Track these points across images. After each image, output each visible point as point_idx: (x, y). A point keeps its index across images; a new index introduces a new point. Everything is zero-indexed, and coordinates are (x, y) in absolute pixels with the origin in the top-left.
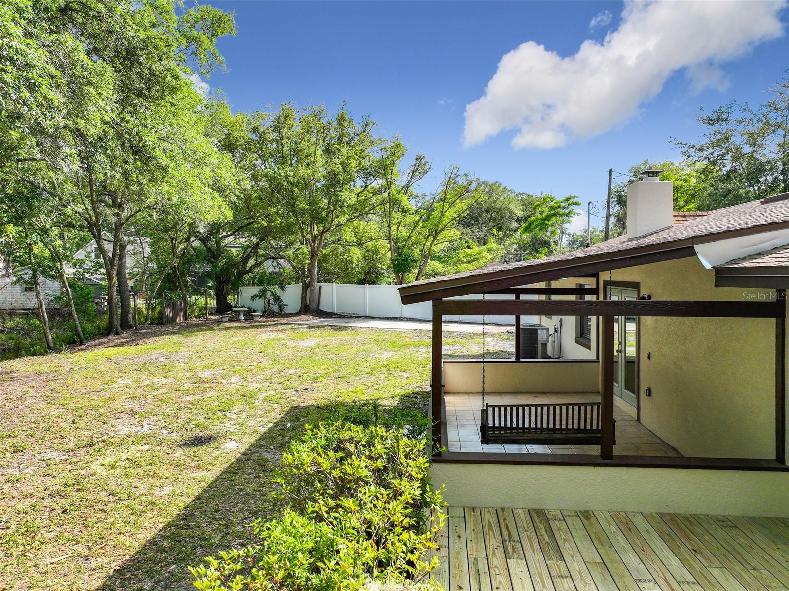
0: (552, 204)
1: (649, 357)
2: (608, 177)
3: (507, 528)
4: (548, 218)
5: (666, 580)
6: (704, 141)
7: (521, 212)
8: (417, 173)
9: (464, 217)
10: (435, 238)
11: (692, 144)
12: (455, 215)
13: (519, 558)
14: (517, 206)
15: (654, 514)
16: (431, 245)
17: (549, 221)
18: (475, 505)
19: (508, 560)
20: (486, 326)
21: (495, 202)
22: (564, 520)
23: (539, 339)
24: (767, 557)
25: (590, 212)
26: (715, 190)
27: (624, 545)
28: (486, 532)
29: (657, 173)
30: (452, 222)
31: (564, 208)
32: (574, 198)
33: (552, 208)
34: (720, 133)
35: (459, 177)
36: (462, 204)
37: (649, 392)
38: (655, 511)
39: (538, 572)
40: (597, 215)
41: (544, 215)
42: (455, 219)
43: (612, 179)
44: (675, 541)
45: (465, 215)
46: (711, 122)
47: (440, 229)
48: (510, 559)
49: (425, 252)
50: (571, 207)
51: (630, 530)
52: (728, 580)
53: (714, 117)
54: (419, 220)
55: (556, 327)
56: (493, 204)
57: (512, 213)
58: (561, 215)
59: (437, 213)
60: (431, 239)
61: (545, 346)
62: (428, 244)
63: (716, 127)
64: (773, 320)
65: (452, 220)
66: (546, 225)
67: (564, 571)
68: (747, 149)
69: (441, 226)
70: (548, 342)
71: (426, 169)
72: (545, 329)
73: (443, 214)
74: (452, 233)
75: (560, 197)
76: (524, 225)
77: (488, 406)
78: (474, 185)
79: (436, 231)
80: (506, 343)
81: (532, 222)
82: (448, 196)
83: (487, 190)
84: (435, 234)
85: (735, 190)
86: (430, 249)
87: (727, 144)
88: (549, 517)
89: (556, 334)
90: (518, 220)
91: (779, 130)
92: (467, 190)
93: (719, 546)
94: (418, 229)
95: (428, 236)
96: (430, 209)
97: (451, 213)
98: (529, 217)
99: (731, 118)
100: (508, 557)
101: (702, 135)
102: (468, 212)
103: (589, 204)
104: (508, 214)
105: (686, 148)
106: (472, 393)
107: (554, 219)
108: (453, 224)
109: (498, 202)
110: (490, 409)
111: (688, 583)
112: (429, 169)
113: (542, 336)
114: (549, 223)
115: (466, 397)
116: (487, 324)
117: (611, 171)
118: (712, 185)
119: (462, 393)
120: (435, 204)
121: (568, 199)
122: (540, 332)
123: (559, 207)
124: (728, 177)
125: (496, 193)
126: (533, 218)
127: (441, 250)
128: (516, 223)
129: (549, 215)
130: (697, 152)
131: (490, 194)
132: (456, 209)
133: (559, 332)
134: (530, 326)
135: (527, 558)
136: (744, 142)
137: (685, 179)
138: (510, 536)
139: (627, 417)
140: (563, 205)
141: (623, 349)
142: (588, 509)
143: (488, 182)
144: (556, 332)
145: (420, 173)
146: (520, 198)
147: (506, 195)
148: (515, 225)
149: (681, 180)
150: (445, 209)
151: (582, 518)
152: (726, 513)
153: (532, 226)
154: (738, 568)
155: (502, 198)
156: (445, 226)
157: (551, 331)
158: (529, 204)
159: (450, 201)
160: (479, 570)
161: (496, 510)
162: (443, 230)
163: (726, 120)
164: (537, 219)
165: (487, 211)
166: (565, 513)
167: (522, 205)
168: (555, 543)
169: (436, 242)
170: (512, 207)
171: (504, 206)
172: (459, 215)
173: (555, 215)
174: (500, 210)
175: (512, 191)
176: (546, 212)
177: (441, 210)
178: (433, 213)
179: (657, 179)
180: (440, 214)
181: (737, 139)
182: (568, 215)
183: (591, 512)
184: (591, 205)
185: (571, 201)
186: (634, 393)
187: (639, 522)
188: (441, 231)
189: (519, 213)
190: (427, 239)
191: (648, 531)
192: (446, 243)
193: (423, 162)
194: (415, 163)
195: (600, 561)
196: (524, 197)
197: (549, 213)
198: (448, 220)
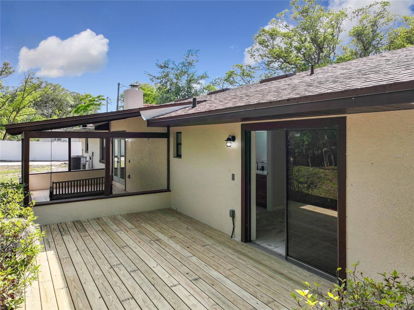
0: (91, 99)
1: (129, 162)
2: (117, 87)
3: (63, 228)
4: (88, 106)
5: (126, 229)
6: (159, 75)
7: (73, 102)
8: (4, 73)
9: (38, 101)
10: (17, 113)
11: (154, 76)
12: (32, 100)
13: (68, 235)
14: (71, 99)
15: (125, 214)
16: (15, 116)
17: (89, 107)
18: (47, 224)
19: (63, 237)
20: (52, 162)
21: (57, 95)
22: (88, 222)
23: (82, 162)
24: (160, 218)
25: (108, 102)
26: (162, 96)
27: (112, 224)
28: (52, 231)
29: (137, 86)
30: (29, 104)
31: (97, 101)
32: (102, 96)
33: (90, 101)
34: (165, 72)
35: (34, 79)
36: (37, 94)
37: (129, 177)
38: (125, 213)
39: (76, 237)
40: (111, 103)
41: (86, 105)
42: (31, 102)
43: (120, 88)
44: (131, 220)
45: (38, 100)
46: (161, 67)
47: (21, 107)
48: (63, 236)
49: (10, 121)
50: (100, 101)
51: (115, 220)
52: (146, 225)
53: (163, 65)
54: (6, 101)
55: (90, 156)
56: (56, 97)
57: (68, 102)
58: (95, 105)
59: (19, 98)
60: (15, 113)
61: (84, 166)
62: (13, 116)
63: (163, 70)
64: (166, 139)
65: (29, 102)
66: (87, 109)
67: (88, 235)
68: (175, 81)
69: (22, 106)
70: (86, 164)
71: (11, 71)
72: (85, 157)
73: (23, 99)
74: (30, 110)
75: (95, 95)
76: (74, 109)
77: (53, 183)
78: (44, 85)
79: (19, 108)
80: (64, 168)
81: (79, 108)
82: (27, 89)
83: (52, 88)
84: (18, 110)
85: (170, 97)
86: (14, 119)
87: (168, 78)
88: (82, 222)
89: (90, 160)
90: (71, 106)
91: (186, 74)
92: (39, 86)
93: (146, 218)
94: (5, 107)
95: (13, 111)
96: (14, 96)
97: (29, 98)
98: (78, 105)
99: (169, 67)
100: (62, 235)
101: (158, 72)
102: (40, 99)
103: (107, 98)
104: (65, 103)
105: (152, 77)
106: (44, 189)
107: (92, 107)
108: (30, 105)
109: (60, 95)
110: (55, 185)
111: (133, 229)
112: (14, 71)
113: (83, 161)
114: (89, 109)
115: (41, 191)
116: (52, 161)
117: (119, 84)
118: (161, 94)
119: (38, 190)
120: (17, 92)
121: (99, 97)
122: (82, 159)
123: (94, 101)
124: (168, 92)
125: (58, 90)
126: (80, 105)
127: (22, 120)
128: (70, 108)
129: (89, 104)
130: (156, 79)
131: (54, 90)
132: (32, 97)
133: (92, 159)
134: (77, 156)
135: (71, 234)
136: (173, 78)
137: (152, 91)
138: (64, 230)
139: (121, 190)
140: (96, 99)
141: (120, 161)
142: (99, 217)
143: (52, 84)
144: (90, 159)
145: (6, 73)
146: (72, 95)
147: (64, 92)
148: (70, 109)
149: (150, 91)
150: (25, 96)
151: (96, 220)
152: (151, 210)
153: (79, 110)
154: (150, 222)
155: (61, 94)
156: (25, 105)
157: (88, 159)
158: (77, 98)
159: (28, 91)
160: (49, 242)
161: (57, 224)
162: (24, 107)
163: (167, 67)
164: (82, 106)
165: (52, 101)
166: (88, 220)
167: (74, 99)
168: (84, 228)
169: (18, 115)
170: (68, 99)
171: (63, 98)
172: (34, 100)
173: (92, 104)
174: (60, 100)
175: (67, 90)
176: (88, 103)
177: (22, 96)
178: (16, 98)
179: (137, 89)
180: (21, 99)
181: (171, 76)
182: (99, 105)
183: (100, 218)
184: (108, 98)
185: (100, 98)
186: (124, 179)
187: (119, 217)
188: (22, 109)
189: (72, 103)
190: (11, 113)
191: (122, 219)
192: (25, 116)
193: (9, 66)
194: (3, 66)
195: (102, 229)
196: (75, 94)
197: (89, 103)
198: (27, 103)
